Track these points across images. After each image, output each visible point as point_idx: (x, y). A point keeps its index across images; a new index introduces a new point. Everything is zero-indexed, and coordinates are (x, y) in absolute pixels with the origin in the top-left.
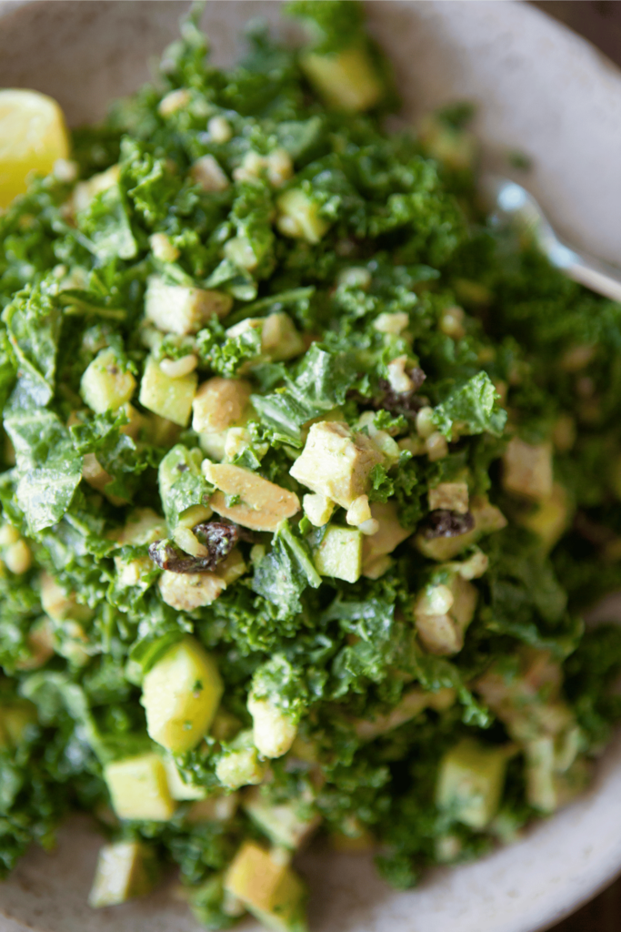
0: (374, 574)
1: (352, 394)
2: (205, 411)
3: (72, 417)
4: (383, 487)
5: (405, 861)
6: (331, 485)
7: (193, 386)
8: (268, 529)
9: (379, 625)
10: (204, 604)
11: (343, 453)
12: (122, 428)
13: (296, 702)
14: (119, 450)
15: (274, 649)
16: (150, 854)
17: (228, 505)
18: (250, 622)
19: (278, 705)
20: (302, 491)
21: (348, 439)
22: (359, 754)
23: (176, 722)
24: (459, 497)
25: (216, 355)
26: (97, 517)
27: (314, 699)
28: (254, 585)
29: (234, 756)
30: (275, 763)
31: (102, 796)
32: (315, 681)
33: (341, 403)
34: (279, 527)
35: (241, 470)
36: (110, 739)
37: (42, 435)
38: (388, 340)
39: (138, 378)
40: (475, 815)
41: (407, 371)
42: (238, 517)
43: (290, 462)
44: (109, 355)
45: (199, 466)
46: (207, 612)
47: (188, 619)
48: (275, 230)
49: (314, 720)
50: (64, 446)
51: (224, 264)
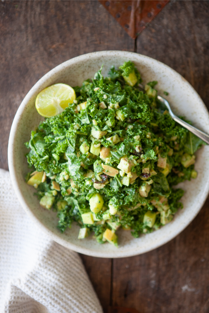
0: (132, 184)
1: (129, 152)
2: (102, 154)
3: (78, 153)
4: (134, 170)
5: (136, 233)
6: (125, 171)
7: (100, 149)
8: (113, 176)
9: (132, 193)
10: (101, 188)
11: (127, 165)
12: (87, 157)
13: (117, 206)
14: (86, 161)
15: (113, 196)
16: (89, 230)
17: (106, 172)
18: (109, 191)
19: (114, 206)
20: (119, 170)
21: (127, 162)
22: (128, 215)
23: (95, 208)
24: (148, 171)
25: (104, 144)
26: (82, 172)
27: (120, 205)
28: (110, 185)
29: (106, 214)
30: (113, 216)
31: (80, 219)
32: (121, 202)
33: (127, 154)
34: (115, 176)
35: (109, 166)
36: (82, 209)
37: (73, 158)
38: (136, 141)
39: (90, 147)
40: (150, 225)
41: (139, 148)
42: (107, 174)
43: (117, 165)
44: (85, 143)
45: (101, 164)
46: (102, 190)
47: (98, 190)
48: (115, 119)
49: (120, 208)
50: (77, 160)
51: (106, 126)
